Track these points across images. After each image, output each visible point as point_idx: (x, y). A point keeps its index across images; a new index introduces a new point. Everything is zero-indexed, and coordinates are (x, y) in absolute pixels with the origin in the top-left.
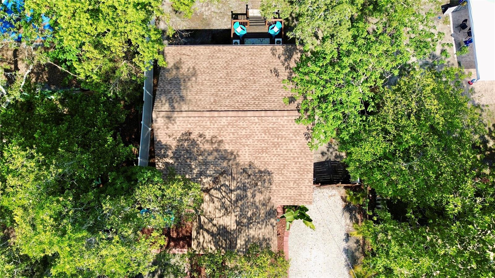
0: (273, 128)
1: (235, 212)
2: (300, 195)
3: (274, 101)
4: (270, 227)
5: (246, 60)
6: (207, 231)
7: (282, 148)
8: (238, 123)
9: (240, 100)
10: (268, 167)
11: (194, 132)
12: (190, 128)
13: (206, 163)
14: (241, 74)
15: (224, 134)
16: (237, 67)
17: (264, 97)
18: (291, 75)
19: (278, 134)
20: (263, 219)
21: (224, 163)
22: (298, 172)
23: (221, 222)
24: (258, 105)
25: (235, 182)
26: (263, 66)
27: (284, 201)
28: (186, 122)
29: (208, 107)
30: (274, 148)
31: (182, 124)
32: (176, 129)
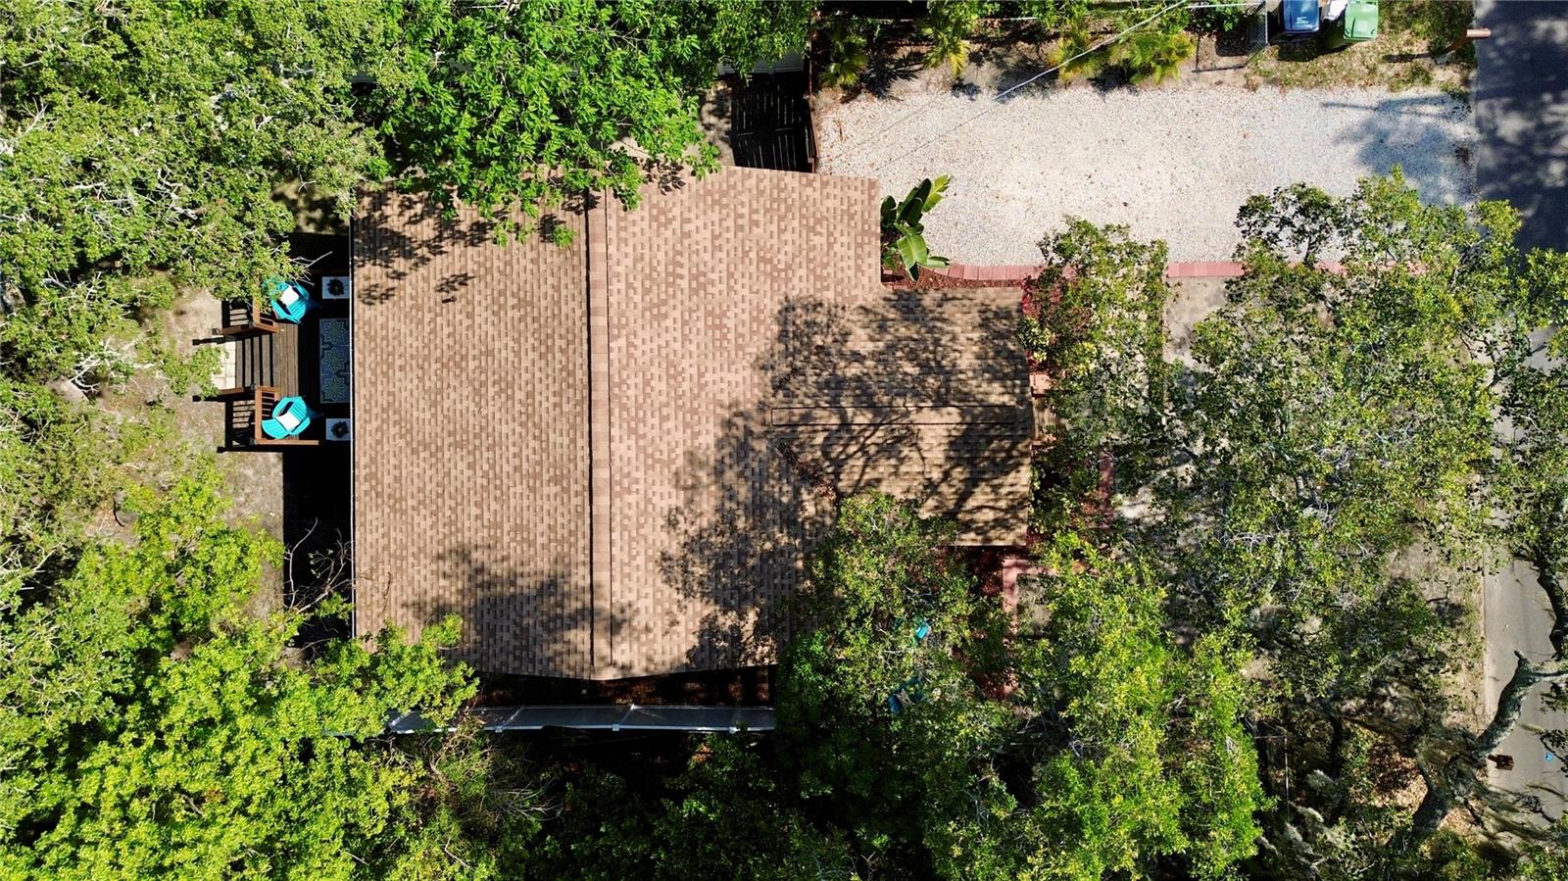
0: (646, 291)
1: (909, 412)
2: (851, 217)
3: (556, 288)
4: (948, 308)
5: (406, 385)
6: (963, 497)
7: (710, 265)
8: (631, 403)
9: (552, 400)
10: (767, 312)
11: (658, 543)
12: (648, 559)
13: (758, 507)
14: (459, 400)
15: (664, 447)
16: (434, 415)
17: (542, 320)
18: (463, 235)
19: (663, 275)
20: (923, 330)
21: (757, 448)
22: (781, 219)
23: (937, 455)
24: (570, 337)
25: (818, 413)
26: (427, 329)
27: (870, 266)
28: (626, 570)
29: (575, 501)
30: (710, 289)
31: (633, 585)
32: (649, 602)
